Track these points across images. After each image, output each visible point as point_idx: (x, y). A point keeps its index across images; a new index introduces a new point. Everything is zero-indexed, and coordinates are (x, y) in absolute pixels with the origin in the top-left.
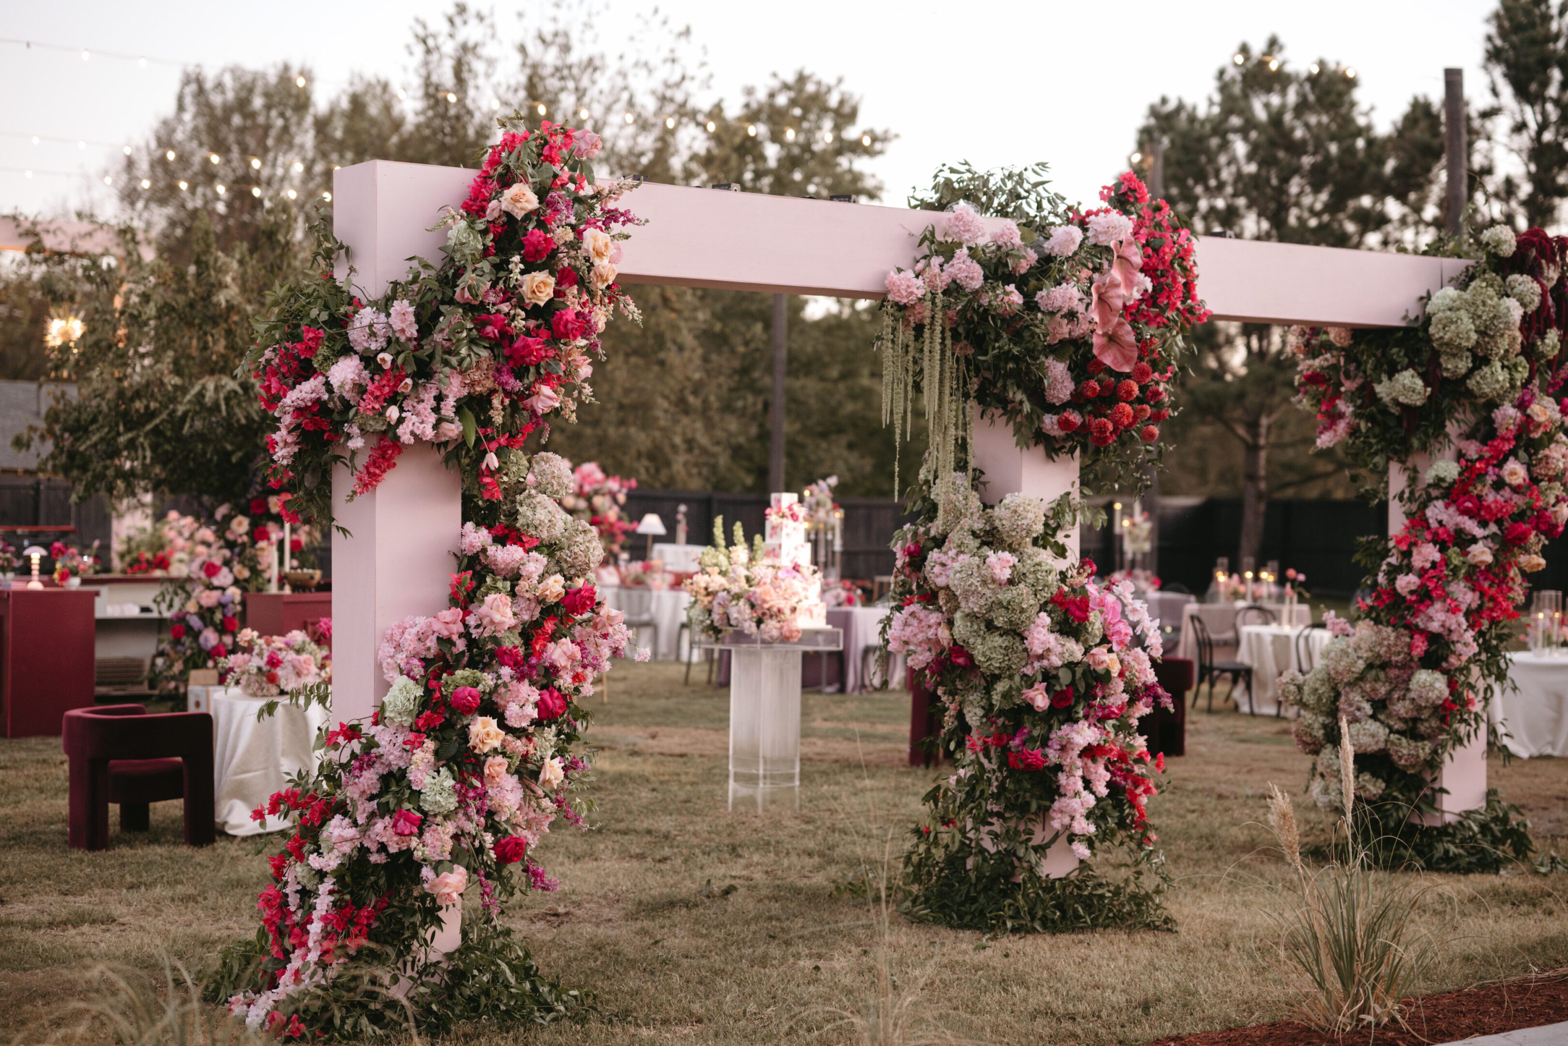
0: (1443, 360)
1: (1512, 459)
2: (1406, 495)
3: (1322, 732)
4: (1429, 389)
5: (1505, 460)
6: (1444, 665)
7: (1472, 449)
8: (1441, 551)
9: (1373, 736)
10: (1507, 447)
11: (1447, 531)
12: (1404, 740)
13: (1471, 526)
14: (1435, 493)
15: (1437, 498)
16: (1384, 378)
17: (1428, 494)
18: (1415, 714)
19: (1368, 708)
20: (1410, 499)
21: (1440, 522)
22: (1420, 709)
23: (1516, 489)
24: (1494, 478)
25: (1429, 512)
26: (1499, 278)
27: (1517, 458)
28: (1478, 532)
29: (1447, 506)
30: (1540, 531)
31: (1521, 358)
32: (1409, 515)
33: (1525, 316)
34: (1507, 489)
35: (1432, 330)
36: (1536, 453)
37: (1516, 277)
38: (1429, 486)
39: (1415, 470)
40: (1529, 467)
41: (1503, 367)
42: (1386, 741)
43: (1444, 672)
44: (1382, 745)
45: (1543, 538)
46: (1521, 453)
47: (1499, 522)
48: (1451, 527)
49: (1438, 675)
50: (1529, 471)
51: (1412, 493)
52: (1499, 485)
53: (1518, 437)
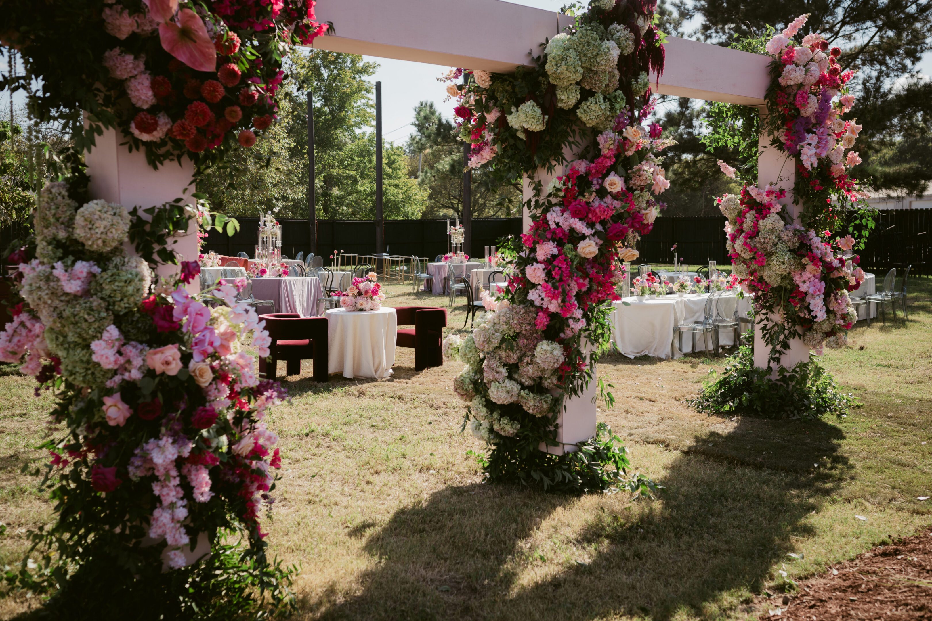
0: (558, 92)
1: (613, 173)
2: (533, 203)
3: (471, 386)
4: (547, 117)
5: (607, 174)
6: (562, 335)
7: (582, 166)
8: (558, 246)
9: (508, 392)
10: (609, 163)
11: (562, 230)
12: (531, 395)
13: (580, 226)
14: (554, 200)
15: (555, 205)
16: (513, 109)
17: (549, 202)
18: (540, 374)
19: (504, 371)
20: (537, 205)
21: (557, 224)
22: (543, 371)
23: (616, 197)
24: (598, 187)
25: (549, 216)
26: (602, 27)
27: (616, 173)
28: (587, 232)
29: (563, 212)
30: (636, 230)
31: (620, 92)
32: (534, 217)
33: (621, 57)
34: (609, 197)
35: (547, 66)
36: (631, 168)
37: (615, 26)
38: (550, 195)
39: (539, 184)
40: (627, 180)
41: (604, 99)
42: (519, 394)
43: (561, 342)
44: (514, 399)
45: (637, 234)
46: (620, 169)
47: (603, 223)
48: (565, 227)
49: (556, 345)
50: (626, 182)
51: (537, 201)
52: (602, 193)
53: (617, 156)
